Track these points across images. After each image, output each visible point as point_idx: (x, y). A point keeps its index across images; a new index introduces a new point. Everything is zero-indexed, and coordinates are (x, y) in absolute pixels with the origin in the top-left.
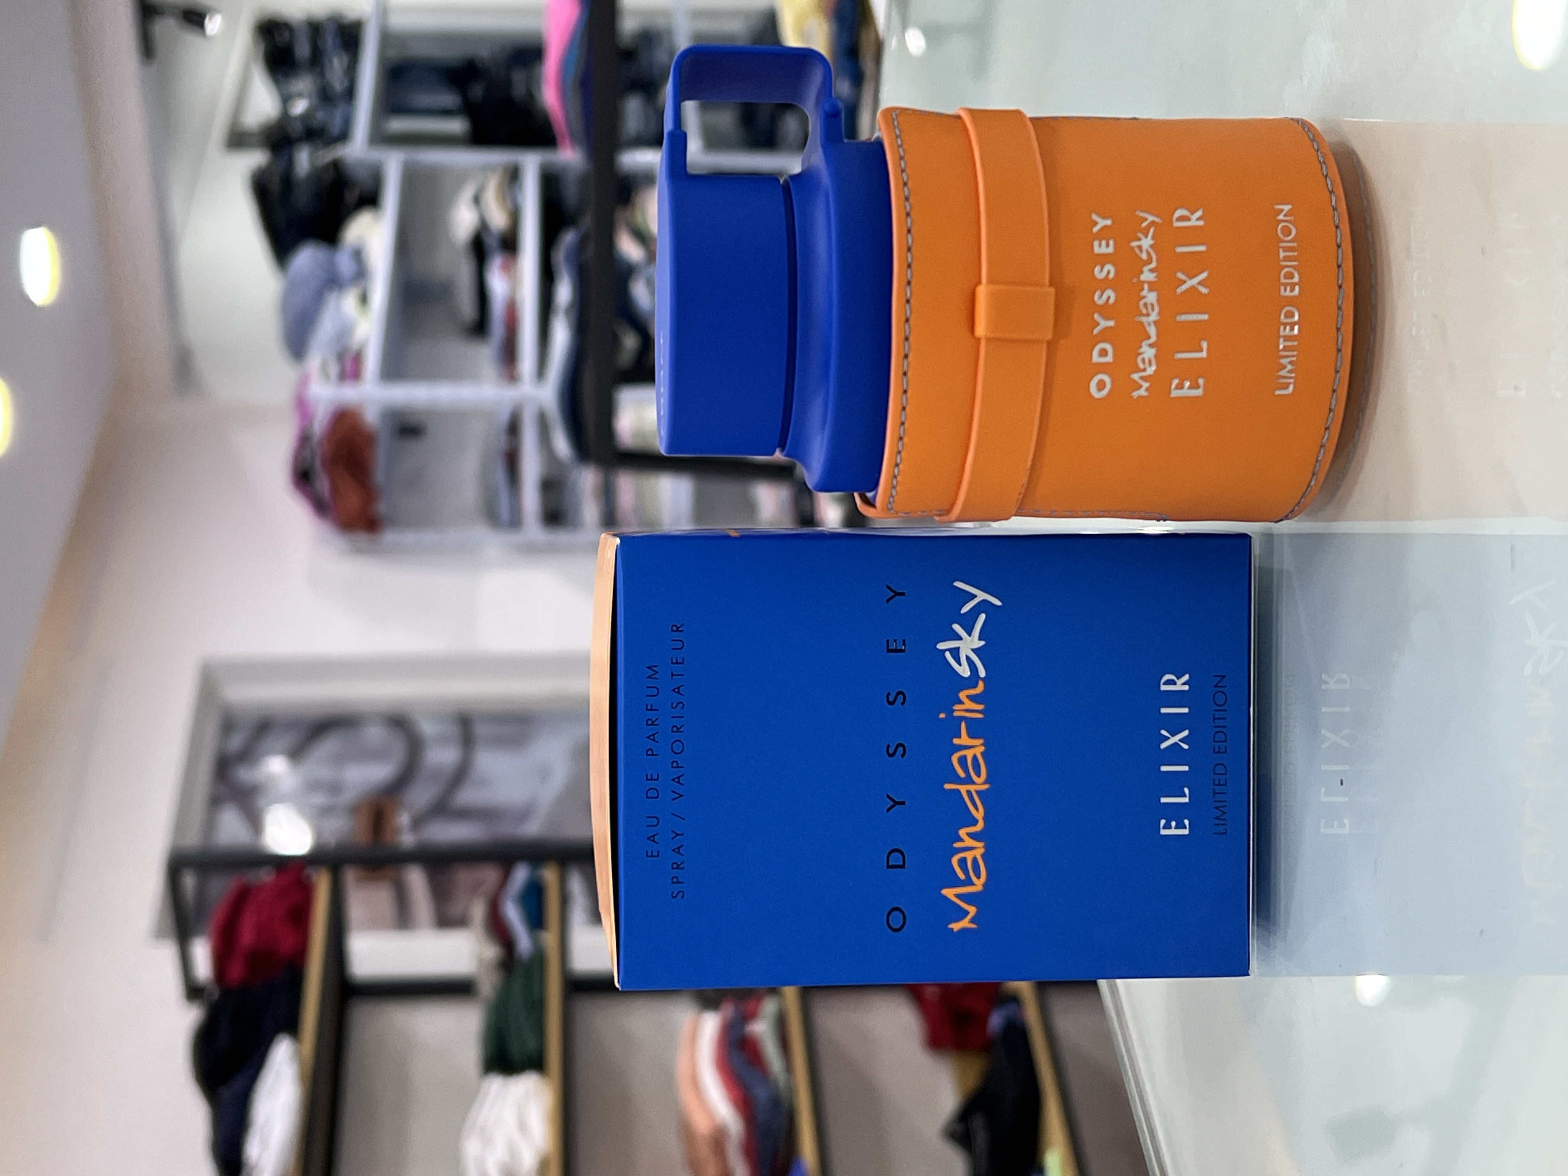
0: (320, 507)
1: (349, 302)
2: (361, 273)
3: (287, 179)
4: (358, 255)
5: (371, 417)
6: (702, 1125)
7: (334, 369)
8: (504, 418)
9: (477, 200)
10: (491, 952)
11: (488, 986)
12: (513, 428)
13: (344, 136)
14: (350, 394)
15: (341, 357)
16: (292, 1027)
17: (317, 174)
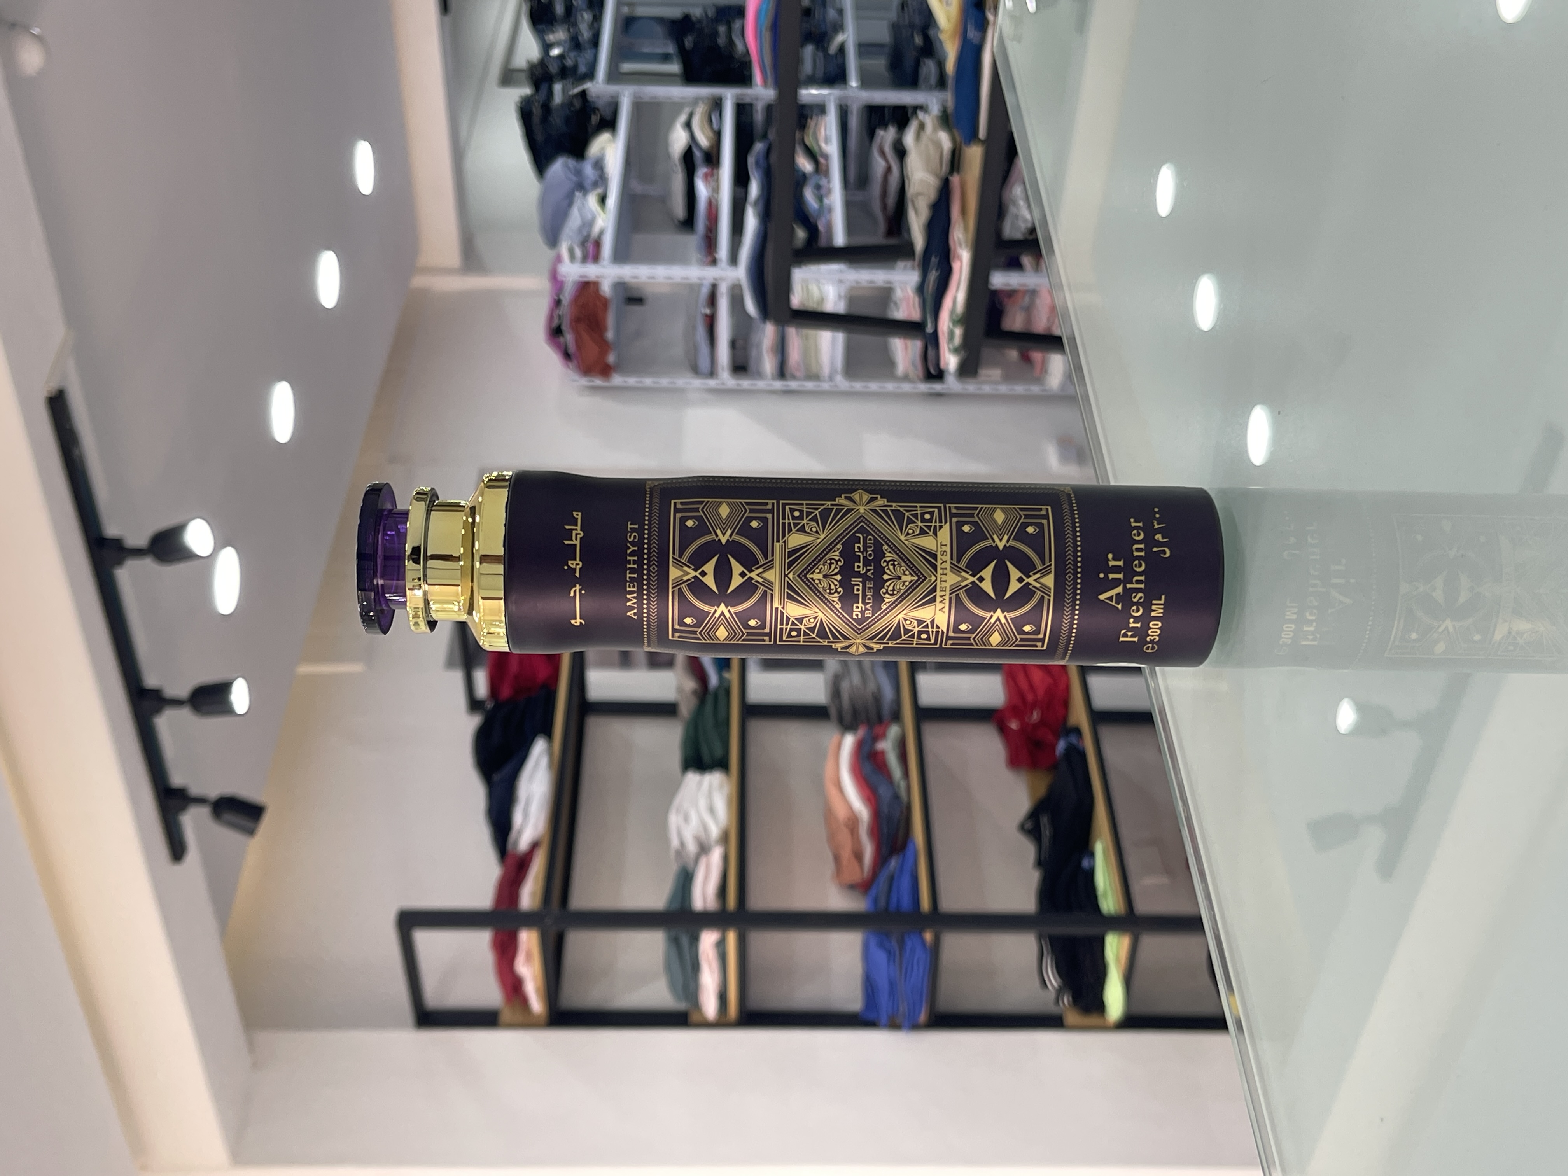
0: (567, 356)
1: (592, 200)
2: (602, 179)
3: (546, 107)
4: (599, 165)
5: (606, 289)
6: (841, 813)
7: (578, 253)
8: (705, 291)
9: (688, 125)
10: (690, 684)
11: (686, 709)
12: (712, 300)
13: (590, 75)
14: (591, 271)
15: (583, 243)
16: (547, 732)
17: (568, 104)
